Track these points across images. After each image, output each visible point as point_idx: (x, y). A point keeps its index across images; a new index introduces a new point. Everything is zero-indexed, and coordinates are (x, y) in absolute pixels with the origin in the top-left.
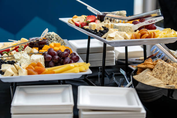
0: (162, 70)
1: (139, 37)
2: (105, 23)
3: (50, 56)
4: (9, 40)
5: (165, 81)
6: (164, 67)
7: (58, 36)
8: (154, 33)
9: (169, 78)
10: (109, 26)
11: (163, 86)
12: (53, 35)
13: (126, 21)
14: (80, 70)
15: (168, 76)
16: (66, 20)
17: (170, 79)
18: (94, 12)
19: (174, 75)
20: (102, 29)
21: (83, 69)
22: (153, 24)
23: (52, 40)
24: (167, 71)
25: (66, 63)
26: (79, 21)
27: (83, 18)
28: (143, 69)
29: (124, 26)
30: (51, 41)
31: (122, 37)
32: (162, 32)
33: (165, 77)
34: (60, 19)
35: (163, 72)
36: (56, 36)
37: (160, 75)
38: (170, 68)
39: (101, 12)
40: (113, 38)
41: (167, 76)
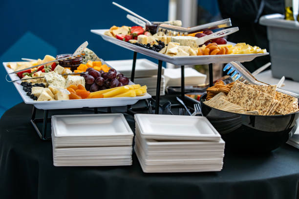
0: (241, 94)
1: (208, 53)
2: (158, 35)
3: (92, 77)
4: (23, 59)
5: (245, 106)
6: (242, 90)
7: (94, 53)
8: (225, 48)
9: (250, 102)
10: (164, 40)
11: (243, 113)
12: (87, 52)
13: (186, 33)
14: (136, 94)
15: (249, 100)
16: (101, 32)
17: (252, 104)
18: (137, 23)
19: (257, 99)
20: (157, 44)
21: (140, 92)
22: (222, 37)
23: (86, 59)
24: (247, 94)
25: (115, 86)
26: (121, 34)
27: (126, 29)
28: (214, 94)
29: (186, 40)
30: (84, 60)
31: (186, 53)
32: (236, 48)
33: (245, 102)
34: (93, 31)
35: (241, 95)
36: (91, 53)
37: (238, 99)
38: (251, 91)
39: (150, 21)
40: (175, 54)
41: (247, 101)
